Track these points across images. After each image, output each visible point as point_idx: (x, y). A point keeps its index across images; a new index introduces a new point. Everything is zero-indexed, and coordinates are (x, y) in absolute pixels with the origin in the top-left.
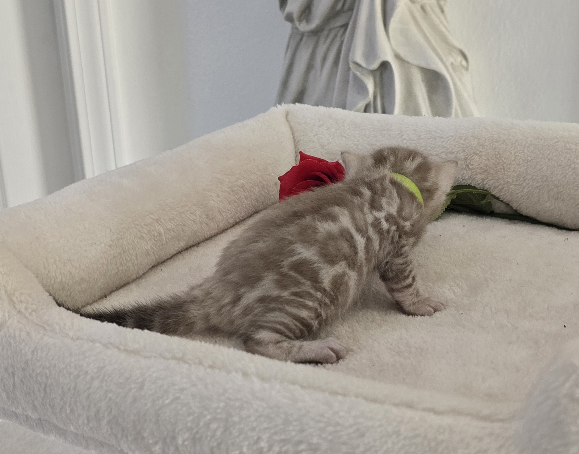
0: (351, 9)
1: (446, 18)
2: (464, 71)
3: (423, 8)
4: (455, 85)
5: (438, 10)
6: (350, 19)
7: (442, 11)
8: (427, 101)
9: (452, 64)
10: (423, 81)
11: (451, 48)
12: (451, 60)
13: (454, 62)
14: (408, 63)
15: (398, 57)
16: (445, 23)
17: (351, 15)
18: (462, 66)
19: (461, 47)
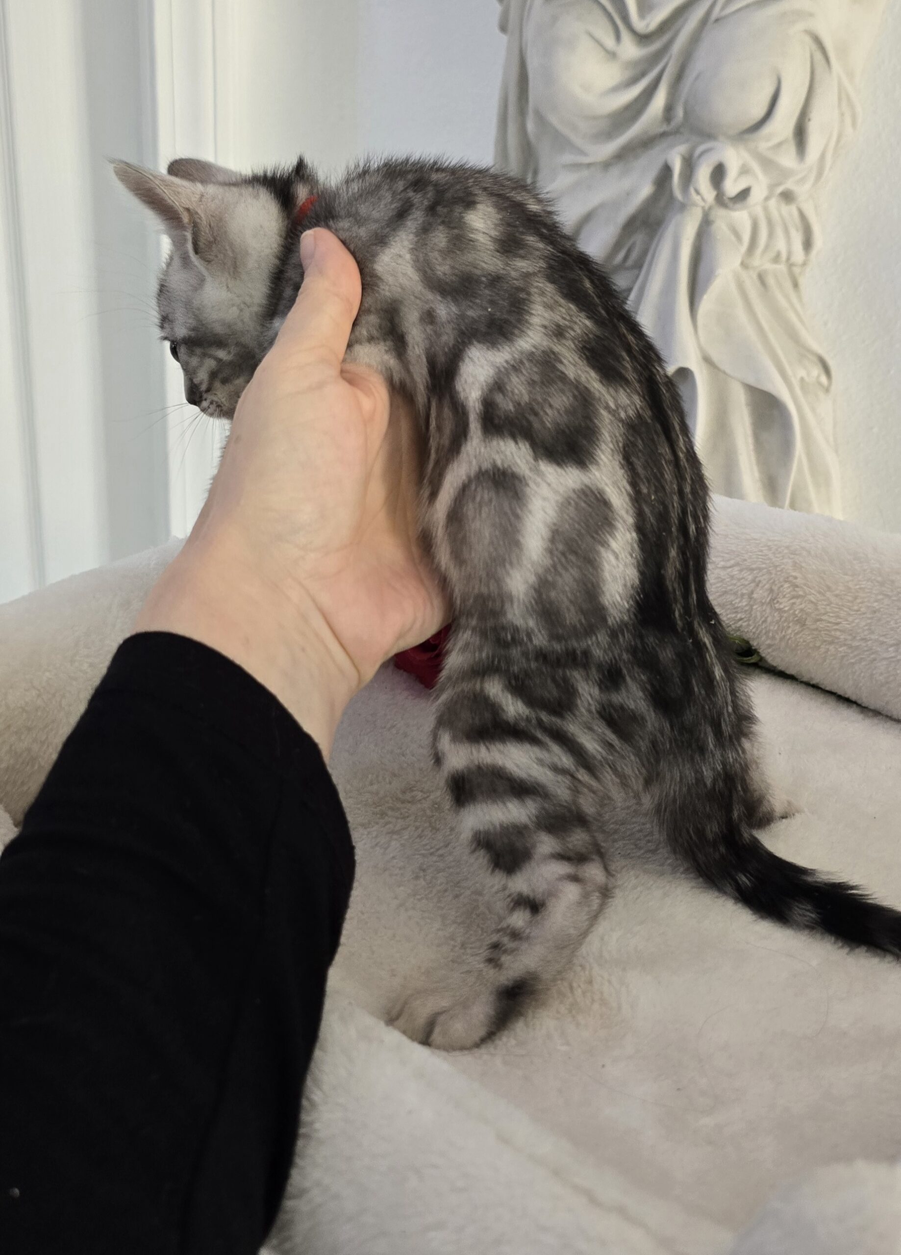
0: (638, 265)
1: (800, 298)
2: (821, 394)
3: (762, 278)
4: (802, 418)
5: (788, 285)
6: (634, 282)
7: (796, 285)
8: (750, 440)
9: (802, 379)
10: (747, 405)
11: (803, 351)
12: (802, 373)
13: (806, 378)
14: (724, 373)
15: (707, 360)
16: (798, 306)
17: (637, 277)
18: (820, 384)
19: (821, 351)
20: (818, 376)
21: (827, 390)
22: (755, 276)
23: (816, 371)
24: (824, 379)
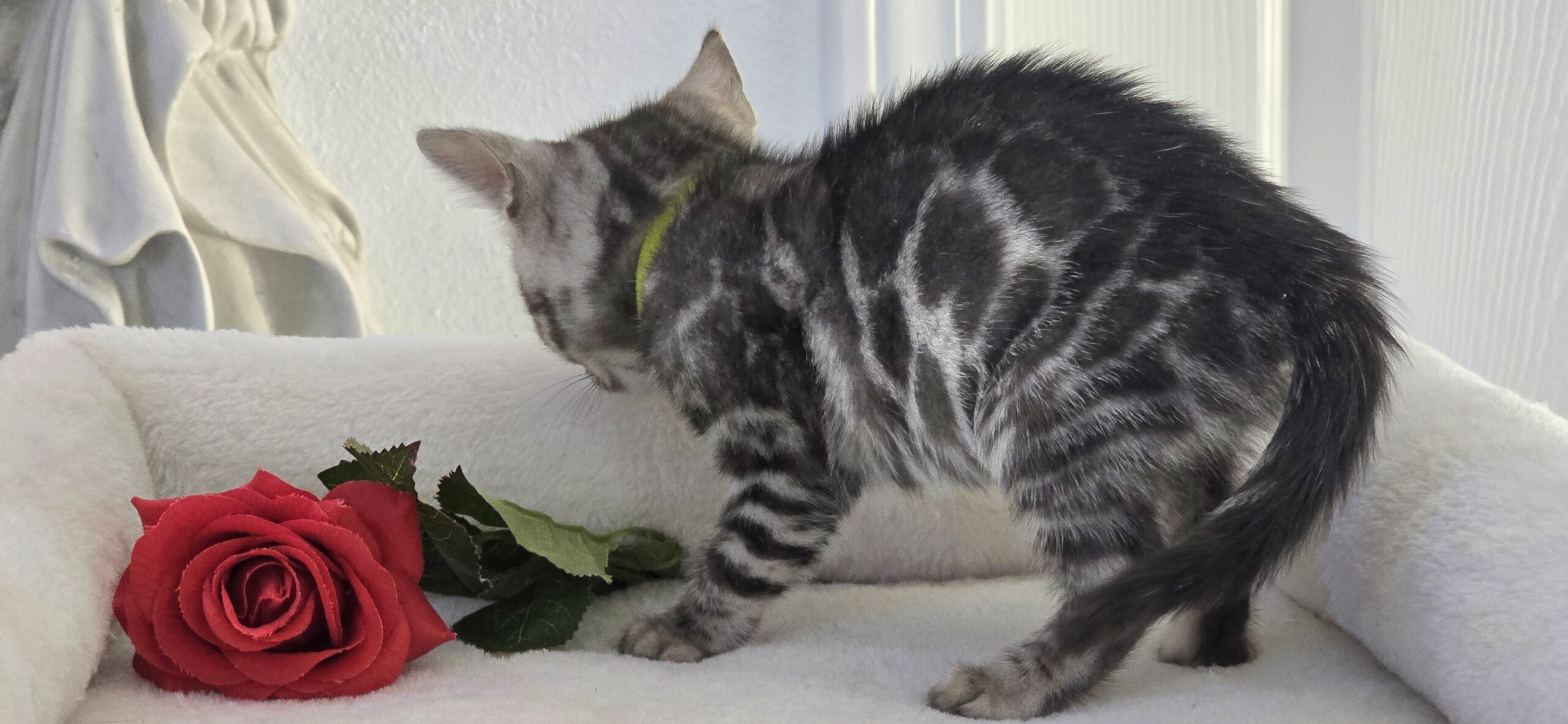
2: (352, 263)
3: (225, 75)
5: (255, 79)
9: (327, 238)
11: (313, 192)
12: (323, 228)
13: (330, 237)
18: (344, 244)
19: (334, 190)
20: (342, 233)
21: (356, 255)
22: (214, 73)
23: (338, 225)
24: (349, 237)
